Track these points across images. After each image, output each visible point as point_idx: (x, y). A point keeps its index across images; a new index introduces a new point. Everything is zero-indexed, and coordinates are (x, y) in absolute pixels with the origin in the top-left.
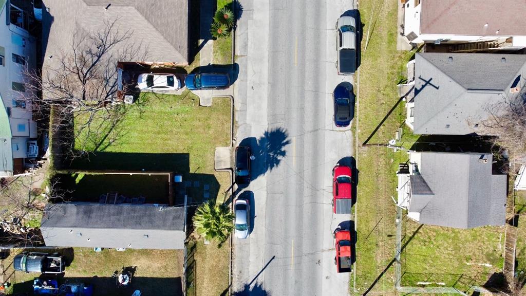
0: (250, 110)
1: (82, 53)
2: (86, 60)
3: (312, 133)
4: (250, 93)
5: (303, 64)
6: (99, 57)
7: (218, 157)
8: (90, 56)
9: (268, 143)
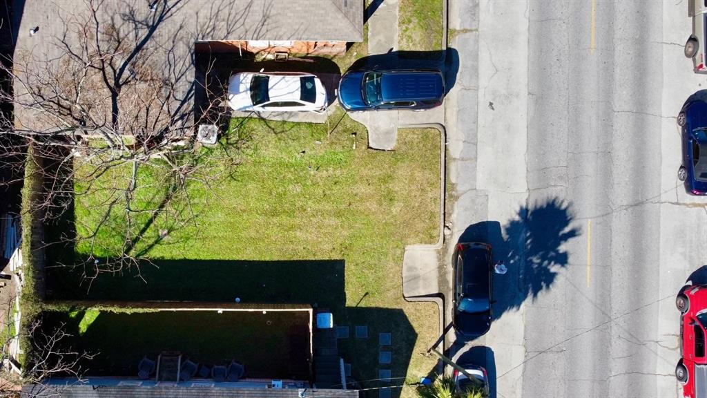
0: (486, 157)
1: (112, 19)
2: (121, 35)
3: (630, 210)
4: (485, 116)
5: (608, 49)
6: (153, 29)
7: (410, 269)
8: (132, 26)
9: (528, 234)
